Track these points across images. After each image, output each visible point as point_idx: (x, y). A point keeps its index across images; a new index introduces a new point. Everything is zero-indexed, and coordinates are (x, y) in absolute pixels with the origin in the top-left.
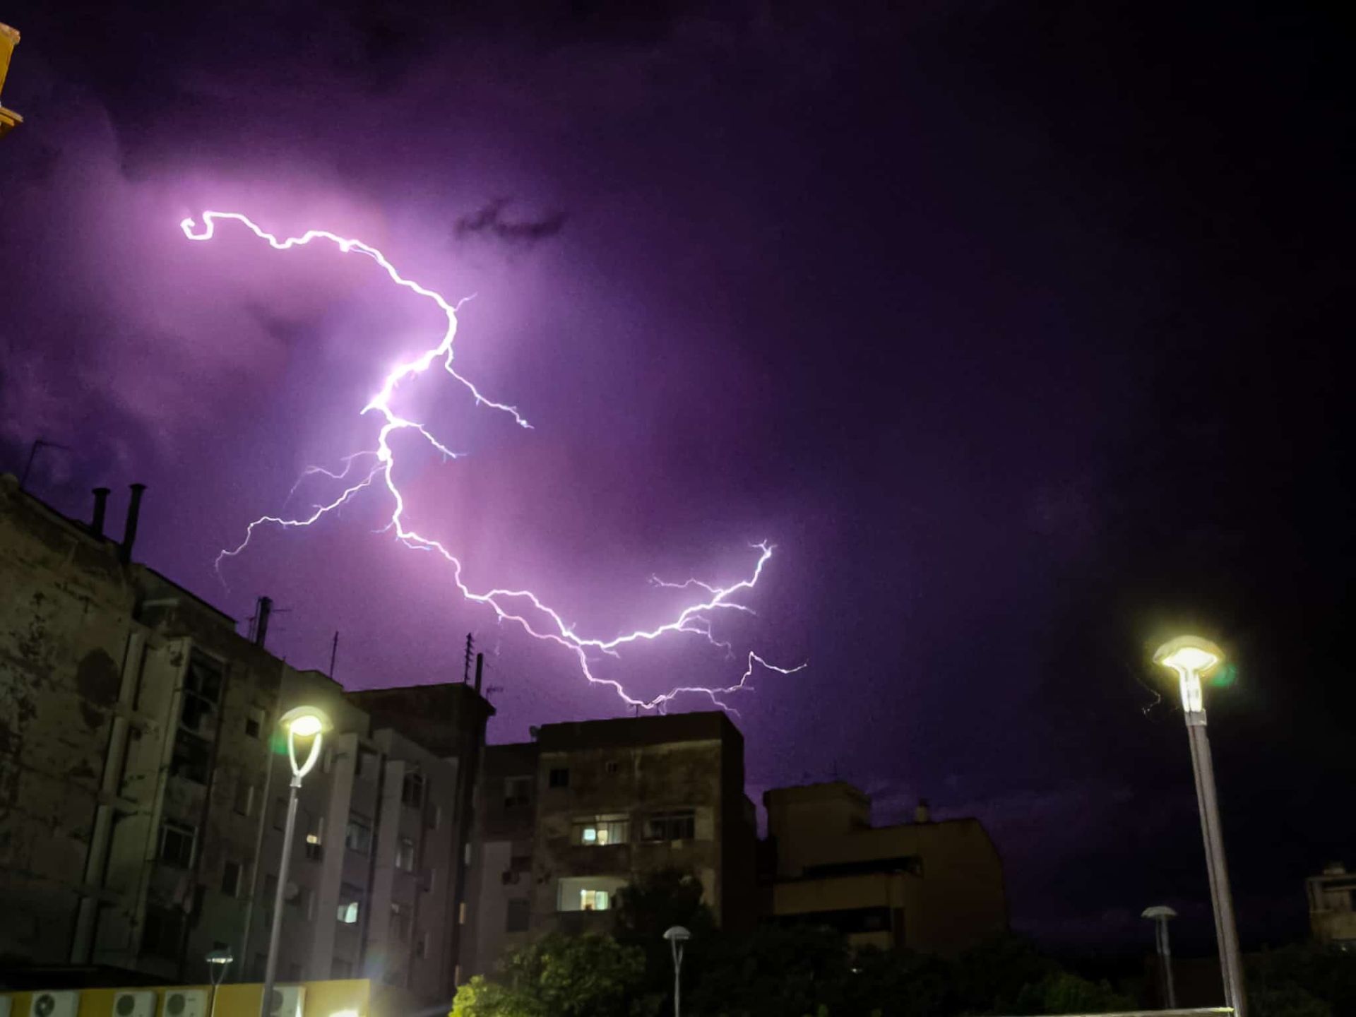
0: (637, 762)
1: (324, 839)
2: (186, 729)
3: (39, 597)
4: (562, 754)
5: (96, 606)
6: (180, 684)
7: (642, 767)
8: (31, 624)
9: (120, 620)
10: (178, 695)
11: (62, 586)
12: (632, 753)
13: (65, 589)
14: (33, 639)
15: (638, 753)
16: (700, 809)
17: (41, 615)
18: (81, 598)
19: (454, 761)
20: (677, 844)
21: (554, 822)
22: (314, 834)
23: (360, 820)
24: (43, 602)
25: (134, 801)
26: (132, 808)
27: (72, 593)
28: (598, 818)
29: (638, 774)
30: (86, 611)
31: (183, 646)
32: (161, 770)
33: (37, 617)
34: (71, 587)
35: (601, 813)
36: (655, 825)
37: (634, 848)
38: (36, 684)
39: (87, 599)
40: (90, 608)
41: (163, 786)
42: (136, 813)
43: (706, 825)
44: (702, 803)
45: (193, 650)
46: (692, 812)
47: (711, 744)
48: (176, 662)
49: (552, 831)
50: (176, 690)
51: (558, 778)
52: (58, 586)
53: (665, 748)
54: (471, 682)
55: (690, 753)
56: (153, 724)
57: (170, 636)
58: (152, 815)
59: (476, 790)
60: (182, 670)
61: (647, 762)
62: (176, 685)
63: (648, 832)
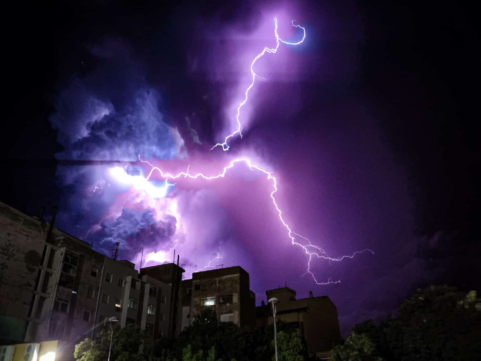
0: (217, 282)
1: (122, 306)
2: (64, 273)
3: (9, 234)
4: (198, 281)
5: (32, 238)
6: (62, 260)
7: (219, 283)
8: (6, 242)
9: (41, 242)
10: (61, 263)
11: (18, 231)
12: (216, 279)
13: (19, 232)
14: (7, 246)
15: (217, 279)
16: (234, 294)
17: (9, 239)
18: (26, 235)
19: (171, 284)
20: (228, 304)
21: (196, 299)
22: (118, 304)
23: (133, 300)
24: (10, 236)
25: (49, 294)
26: (48, 296)
27: (22, 234)
28: (207, 298)
29: (217, 285)
30: (28, 239)
31: (63, 250)
32: (56, 285)
33: (8, 240)
34: (21, 232)
35: (208, 297)
36: (223, 299)
37: (217, 306)
38: (8, 259)
39: (28, 236)
40: (29, 238)
41: (56, 289)
42: (49, 297)
43: (236, 299)
44: (235, 292)
45: (66, 250)
46: (232, 295)
47: (237, 275)
48: (62, 254)
49: (196, 302)
50: (61, 262)
51: (197, 287)
52: (16, 231)
53: (224, 277)
54: (176, 263)
55: (231, 278)
56: (55, 272)
57: (60, 247)
58: (53, 297)
59: (179, 293)
60: (63, 256)
61: (220, 281)
62: (61, 260)
63: (221, 301)
